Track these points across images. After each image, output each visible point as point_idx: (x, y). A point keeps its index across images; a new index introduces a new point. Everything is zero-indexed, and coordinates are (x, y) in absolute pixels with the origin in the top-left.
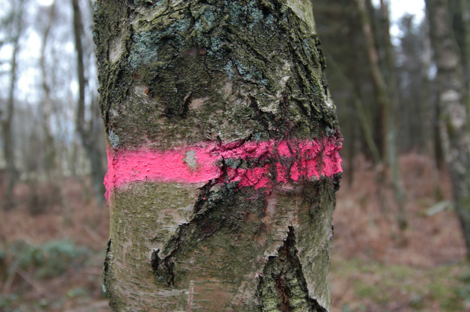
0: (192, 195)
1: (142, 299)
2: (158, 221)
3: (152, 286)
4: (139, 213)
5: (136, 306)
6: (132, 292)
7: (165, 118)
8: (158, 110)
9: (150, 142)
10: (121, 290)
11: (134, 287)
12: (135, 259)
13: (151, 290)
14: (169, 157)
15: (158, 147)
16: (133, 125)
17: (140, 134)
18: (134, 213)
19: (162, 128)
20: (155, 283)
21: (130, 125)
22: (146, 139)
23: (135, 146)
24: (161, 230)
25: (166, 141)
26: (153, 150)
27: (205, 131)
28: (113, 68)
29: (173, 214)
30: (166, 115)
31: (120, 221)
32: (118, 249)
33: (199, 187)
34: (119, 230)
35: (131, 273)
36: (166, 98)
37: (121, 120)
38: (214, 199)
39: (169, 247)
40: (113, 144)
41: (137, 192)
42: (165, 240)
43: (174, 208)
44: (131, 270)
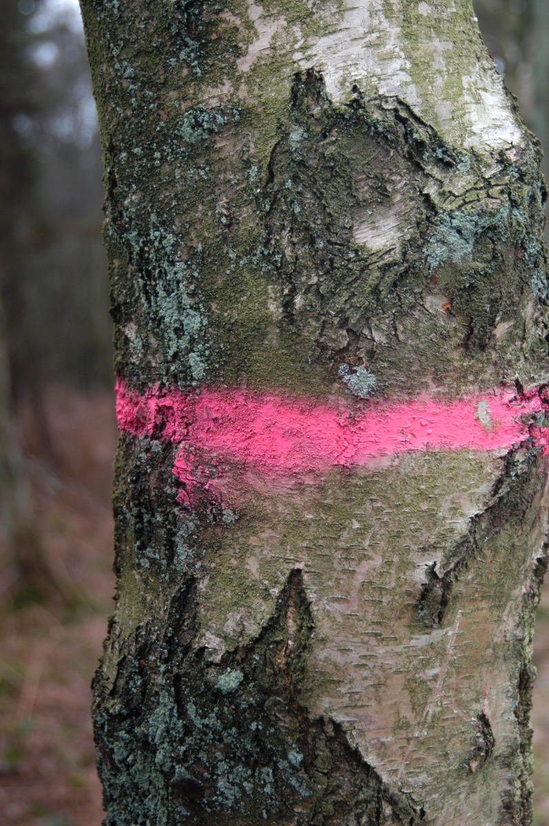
0: (488, 469)
1: (379, 661)
2: (441, 514)
3: (402, 631)
4: (408, 505)
5: (365, 678)
6: (364, 652)
7: (462, 349)
8: (457, 336)
9: (434, 386)
10: (338, 658)
11: (370, 643)
12: (381, 589)
13: (398, 641)
14: (458, 409)
15: (444, 394)
16: (413, 359)
17: (421, 373)
18: (397, 506)
19: (457, 364)
20: (409, 627)
21: (409, 358)
22: (430, 382)
23: (409, 394)
24: (442, 528)
25: (455, 385)
26: (437, 399)
27: (501, 371)
28: (374, 258)
29: (462, 501)
30: (465, 345)
31: (356, 525)
32: (338, 580)
33: (499, 455)
34: (346, 542)
35: (369, 617)
36: (472, 318)
37: (390, 348)
38: (519, 472)
39: (454, 555)
40: (360, 389)
41: (409, 469)
42: (448, 545)
43: (465, 490)
44: (371, 610)
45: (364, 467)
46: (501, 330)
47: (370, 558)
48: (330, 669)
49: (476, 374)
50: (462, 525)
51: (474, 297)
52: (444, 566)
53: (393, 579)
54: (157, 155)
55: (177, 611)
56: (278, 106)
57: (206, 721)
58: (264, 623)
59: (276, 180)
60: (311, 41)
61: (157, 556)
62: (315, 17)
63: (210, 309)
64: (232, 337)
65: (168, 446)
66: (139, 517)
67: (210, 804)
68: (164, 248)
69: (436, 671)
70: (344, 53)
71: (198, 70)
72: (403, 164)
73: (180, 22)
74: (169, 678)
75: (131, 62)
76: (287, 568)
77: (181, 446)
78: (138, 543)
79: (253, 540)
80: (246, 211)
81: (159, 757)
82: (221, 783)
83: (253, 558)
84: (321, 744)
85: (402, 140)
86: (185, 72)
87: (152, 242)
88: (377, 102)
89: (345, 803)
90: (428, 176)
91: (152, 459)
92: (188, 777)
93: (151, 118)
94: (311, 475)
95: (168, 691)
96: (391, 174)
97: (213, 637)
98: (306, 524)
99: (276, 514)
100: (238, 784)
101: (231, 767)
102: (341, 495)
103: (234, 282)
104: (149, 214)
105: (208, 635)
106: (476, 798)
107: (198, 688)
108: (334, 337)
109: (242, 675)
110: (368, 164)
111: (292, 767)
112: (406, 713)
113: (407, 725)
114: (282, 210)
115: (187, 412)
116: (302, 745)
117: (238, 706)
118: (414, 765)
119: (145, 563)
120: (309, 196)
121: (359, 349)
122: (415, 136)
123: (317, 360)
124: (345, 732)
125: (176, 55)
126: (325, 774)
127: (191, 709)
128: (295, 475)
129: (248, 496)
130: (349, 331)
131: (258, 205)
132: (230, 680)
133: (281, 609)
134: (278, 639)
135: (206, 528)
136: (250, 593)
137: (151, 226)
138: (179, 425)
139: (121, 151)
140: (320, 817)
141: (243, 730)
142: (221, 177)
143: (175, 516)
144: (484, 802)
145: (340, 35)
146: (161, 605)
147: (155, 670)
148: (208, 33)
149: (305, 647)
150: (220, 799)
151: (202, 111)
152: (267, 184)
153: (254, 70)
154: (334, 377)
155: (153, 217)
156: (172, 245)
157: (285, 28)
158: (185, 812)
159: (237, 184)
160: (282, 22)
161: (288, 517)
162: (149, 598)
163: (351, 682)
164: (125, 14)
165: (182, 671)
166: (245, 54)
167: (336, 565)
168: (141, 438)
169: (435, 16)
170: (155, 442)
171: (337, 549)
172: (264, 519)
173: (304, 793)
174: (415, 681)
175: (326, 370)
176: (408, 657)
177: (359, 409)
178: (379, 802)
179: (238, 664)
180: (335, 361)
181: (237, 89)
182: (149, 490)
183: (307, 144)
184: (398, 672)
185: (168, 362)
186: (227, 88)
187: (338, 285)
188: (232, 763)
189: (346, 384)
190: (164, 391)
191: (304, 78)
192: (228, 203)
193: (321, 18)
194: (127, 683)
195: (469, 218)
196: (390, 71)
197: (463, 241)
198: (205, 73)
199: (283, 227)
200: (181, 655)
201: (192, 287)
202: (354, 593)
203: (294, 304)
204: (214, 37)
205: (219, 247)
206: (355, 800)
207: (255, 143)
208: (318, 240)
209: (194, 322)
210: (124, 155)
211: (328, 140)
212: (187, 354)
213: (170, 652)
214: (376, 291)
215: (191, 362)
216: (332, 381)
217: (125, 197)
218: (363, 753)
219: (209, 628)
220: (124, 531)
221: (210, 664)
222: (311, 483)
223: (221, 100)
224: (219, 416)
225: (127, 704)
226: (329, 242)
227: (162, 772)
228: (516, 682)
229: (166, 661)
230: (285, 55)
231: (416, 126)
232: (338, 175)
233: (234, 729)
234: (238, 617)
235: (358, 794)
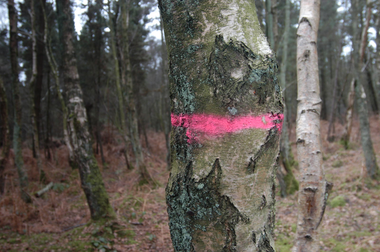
0: (265, 134)
1: (238, 181)
2: (253, 145)
3: (244, 174)
4: (245, 142)
5: (235, 186)
6: (234, 179)
8: (257, 100)
10: (228, 180)
11: (236, 177)
12: (239, 163)
13: (243, 176)
14: (257, 119)
15: (254, 115)
16: (246, 106)
17: (248, 109)
18: (243, 142)
19: (257, 107)
20: (246, 173)
22: (250, 112)
23: (245, 114)
24: (254, 148)
25: (257, 112)
26: (252, 116)
27: (268, 109)
28: (236, 81)
29: (259, 141)
30: (259, 102)
31: (232, 147)
32: (228, 161)
33: (268, 130)
34: (230, 152)
35: (236, 170)
36: (261, 96)
37: (241, 103)
38: (273, 134)
39: (257, 155)
40: (233, 113)
41: (245, 133)
42: (255, 152)
43: (259, 139)
44: (236, 169)
45: (234, 133)
46: (268, 99)
47: (236, 156)
48: (226, 183)
49: (262, 110)
50: (259, 148)
51: (261, 90)
52: (254, 158)
53: (242, 160)
54: (182, 57)
55: (187, 170)
56: (212, 44)
57: (195, 197)
58: (209, 172)
59: (211, 62)
60: (220, 28)
61: (182, 156)
62: (221, 23)
63: (195, 94)
64: (201, 101)
65: (185, 129)
66: (177, 147)
67: (196, 217)
68: (183, 79)
69: (252, 184)
70: (228, 31)
71: (192, 36)
72: (243, 57)
73: (188, 24)
74: (185, 186)
75: (175, 35)
76: (215, 158)
77: (188, 128)
78: (177, 153)
79: (206, 152)
80: (204, 70)
81: (183, 206)
82: (199, 212)
83: (206, 156)
84: (224, 202)
85: (243, 52)
86: (189, 36)
87: (180, 78)
88: (236, 42)
89: (230, 216)
90: (249, 60)
91: (181, 132)
92: (190, 210)
93: (180, 48)
94: (221, 135)
95: (185, 189)
96: (240, 60)
97: (196, 176)
98: (220, 147)
99: (212, 145)
100: (203, 212)
101: (201, 208)
102: (229, 140)
103: (201, 87)
104: (180, 71)
105: (195, 175)
106: (262, 216)
107: (193, 188)
108: (226, 100)
109: (204, 185)
110: (234, 57)
111: (217, 208)
112: (245, 195)
113: (245, 198)
114: (213, 69)
115: (190, 120)
116: (219, 202)
117: (203, 193)
118: (247, 208)
119: (179, 158)
120: (220, 65)
121: (233, 103)
122: (246, 51)
123: (222, 106)
124: (230, 199)
125: (186, 32)
126: (225, 209)
127: (191, 194)
128: (217, 135)
129: (205, 140)
130: (230, 98)
131: (207, 68)
132: (201, 186)
133: (214, 168)
134: (213, 176)
135: (194, 149)
136: (206, 165)
137: (180, 74)
138: (188, 123)
139: (173, 56)
140: (223, 220)
141: (204, 198)
142: (198, 61)
143: (186, 146)
144: (264, 217)
145: (227, 27)
146: (183, 168)
147: (182, 184)
148: (195, 27)
149: (220, 178)
150: (198, 216)
151: (193, 46)
152: (209, 62)
153: (206, 35)
154: (226, 110)
155: (181, 72)
156: (186, 79)
157: (213, 25)
158: (189, 220)
159: (202, 63)
160: (213, 24)
161: (215, 146)
162: (180, 167)
163: (231, 187)
164: (174, 23)
165: (189, 184)
166: (204, 31)
167: (227, 157)
168: (178, 127)
169: (250, 23)
170: (182, 128)
171: (228, 153)
172: (209, 146)
173: (219, 214)
174: (247, 186)
175: (225, 108)
176: (245, 181)
177: (233, 118)
178: (238, 216)
179: (203, 182)
180: (227, 106)
181: (202, 40)
182: (180, 140)
183: (219, 53)
184: (243, 184)
185: (184, 108)
186: (199, 40)
187: (227, 87)
188: (201, 207)
189: (230, 112)
190: (184, 115)
191: (218, 37)
192: (199, 68)
193: (222, 23)
194: (175, 188)
195: (259, 71)
196: (239, 35)
197: (258, 76)
198: (194, 36)
199: (213, 73)
200: (188, 180)
201: (191, 89)
202: (232, 164)
203: (216, 92)
204: (196, 28)
205: (197, 79)
206: (232, 216)
207: (206, 53)
208: (222, 76)
209: (191, 97)
210: (173, 57)
211: (224, 52)
212: (189, 105)
213: (186, 180)
214: (237, 88)
215: (191, 107)
216: (226, 111)
217: (174, 67)
218: (234, 204)
219: (195, 174)
220: (173, 151)
221: (196, 182)
222: (221, 137)
223: (197, 42)
224: (198, 121)
225: (175, 193)
226: (225, 77)
227: (184, 210)
228: (272, 187)
229: (185, 182)
230: (213, 32)
231: (246, 48)
232: (227, 60)
233: (202, 199)
234: (203, 171)
235: (233, 214)
